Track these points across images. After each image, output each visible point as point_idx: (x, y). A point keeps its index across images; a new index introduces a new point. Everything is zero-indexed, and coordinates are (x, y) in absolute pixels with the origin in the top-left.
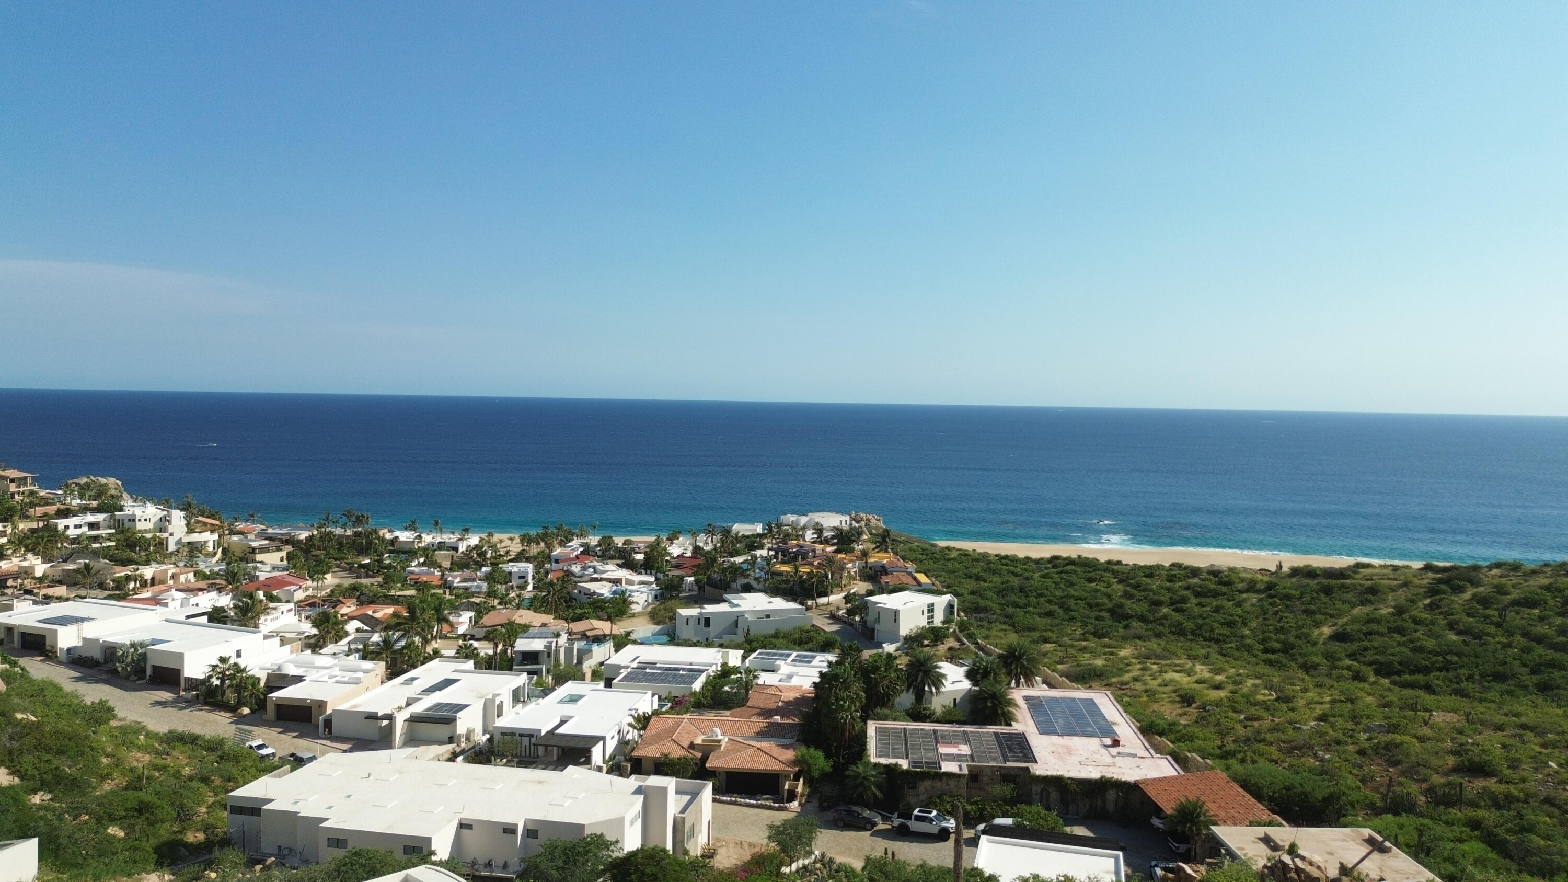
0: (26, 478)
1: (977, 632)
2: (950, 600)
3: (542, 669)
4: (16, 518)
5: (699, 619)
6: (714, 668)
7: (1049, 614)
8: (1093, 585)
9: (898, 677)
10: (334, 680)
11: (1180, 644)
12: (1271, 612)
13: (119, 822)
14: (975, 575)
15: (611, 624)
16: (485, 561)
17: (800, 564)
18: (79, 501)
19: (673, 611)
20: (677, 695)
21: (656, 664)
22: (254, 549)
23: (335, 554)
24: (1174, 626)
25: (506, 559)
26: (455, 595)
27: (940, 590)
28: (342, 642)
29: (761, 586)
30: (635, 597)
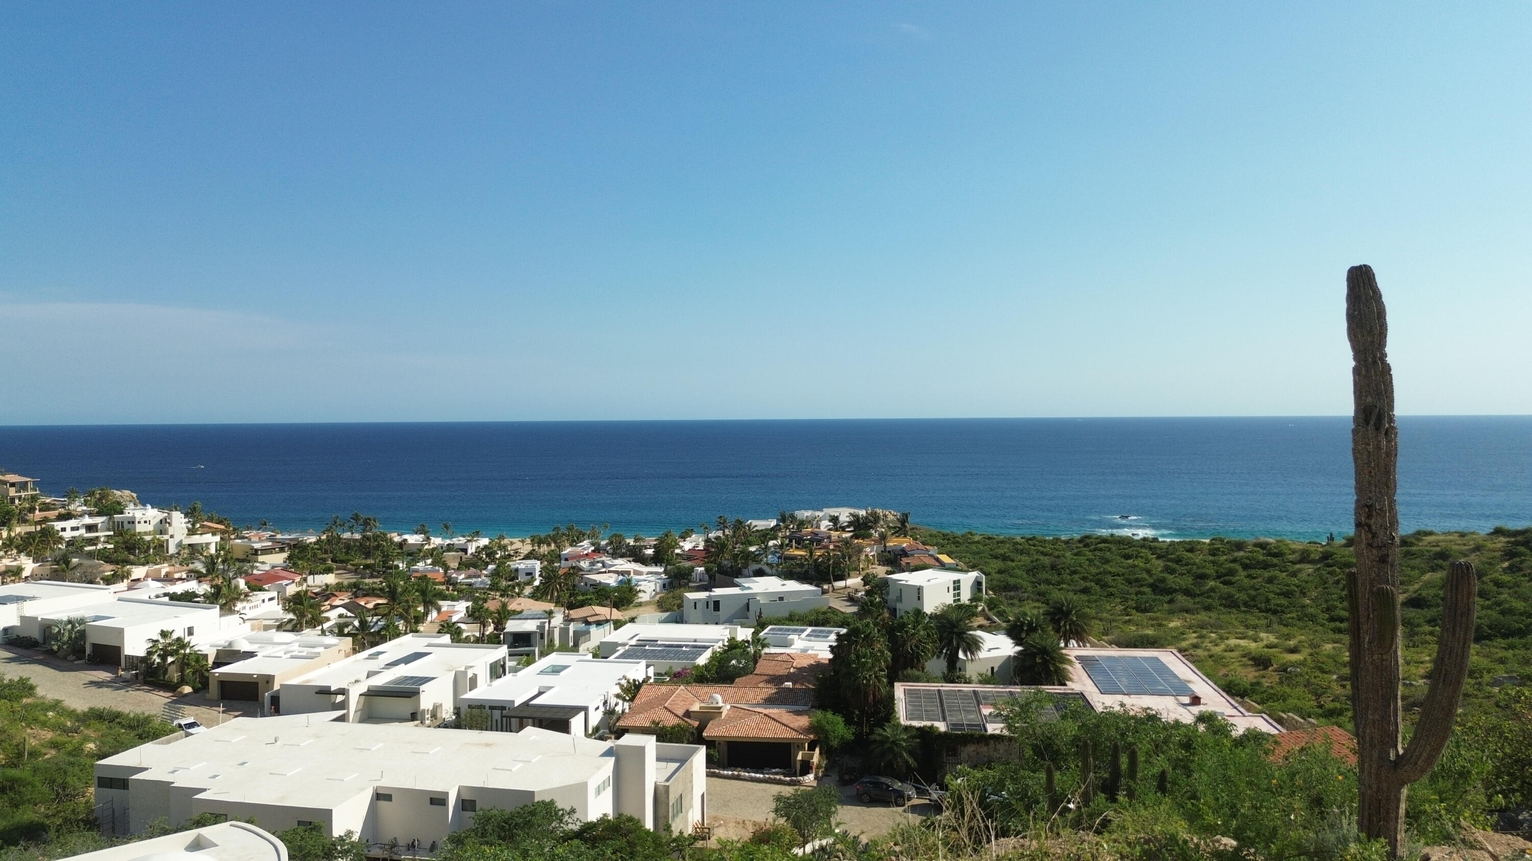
0: (26, 483)
1: (1008, 609)
2: (977, 577)
3: (534, 651)
4: (14, 522)
5: (707, 602)
6: (720, 644)
7: (1085, 591)
8: (1130, 561)
9: (928, 635)
10: (289, 655)
11: (1233, 616)
12: (1331, 581)
14: (1001, 555)
15: (614, 610)
16: (493, 561)
17: (816, 549)
18: (85, 508)
19: (681, 598)
20: (677, 669)
21: (657, 641)
22: (256, 550)
23: (342, 556)
24: (1224, 599)
25: (514, 558)
26: (458, 591)
27: (966, 568)
28: (320, 627)
29: (774, 571)
30: (643, 586)
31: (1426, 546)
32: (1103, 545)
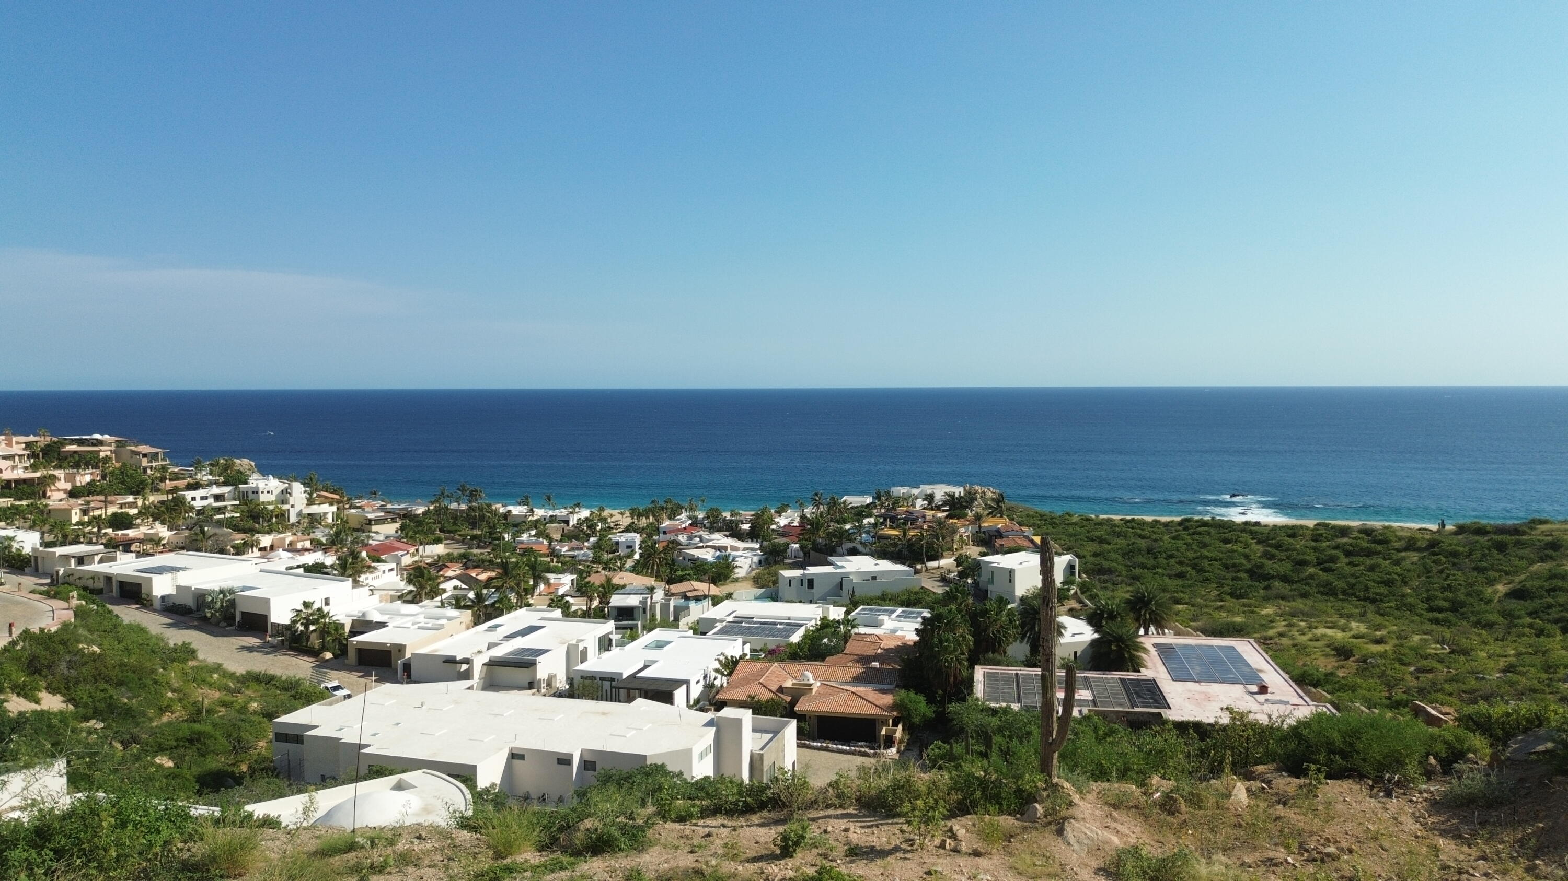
0: (157, 453)
1: (1100, 593)
2: (1071, 560)
3: (638, 626)
4: (148, 491)
5: (802, 580)
6: (813, 622)
7: (1181, 575)
8: (1229, 546)
9: (1011, 620)
10: (416, 626)
11: (1329, 604)
12: (1435, 570)
13: (168, 752)
14: (1097, 537)
15: (712, 585)
16: (594, 533)
17: (909, 529)
18: (210, 477)
19: (776, 574)
20: (771, 646)
21: (753, 618)
22: (370, 520)
23: (449, 527)
24: (1322, 586)
25: (615, 531)
26: (562, 563)
27: (1060, 551)
28: (439, 598)
29: (868, 550)
30: (739, 562)
31: (1539, 535)
32: (1202, 529)
